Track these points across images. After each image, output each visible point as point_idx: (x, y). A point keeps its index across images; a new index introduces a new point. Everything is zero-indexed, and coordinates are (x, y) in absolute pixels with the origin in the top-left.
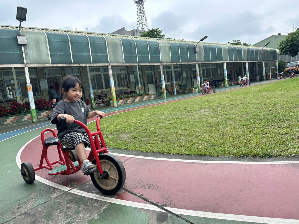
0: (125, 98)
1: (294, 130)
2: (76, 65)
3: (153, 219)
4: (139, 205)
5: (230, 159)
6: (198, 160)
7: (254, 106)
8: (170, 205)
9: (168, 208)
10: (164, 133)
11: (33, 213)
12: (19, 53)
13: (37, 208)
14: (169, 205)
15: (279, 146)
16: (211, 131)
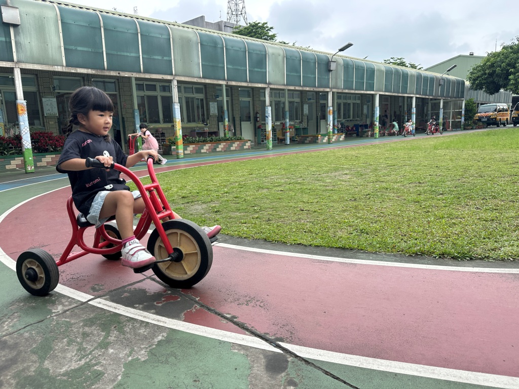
0: (199, 142)
1: (507, 215)
2: (113, 73)
3: (258, 367)
4: (230, 337)
5: (397, 258)
6: (338, 256)
7: (429, 171)
8: (290, 338)
9: (287, 344)
10: (272, 207)
11: (12, 341)
12: (3, 39)
13: (21, 332)
14: (288, 340)
15: (483, 240)
16: (356, 207)
